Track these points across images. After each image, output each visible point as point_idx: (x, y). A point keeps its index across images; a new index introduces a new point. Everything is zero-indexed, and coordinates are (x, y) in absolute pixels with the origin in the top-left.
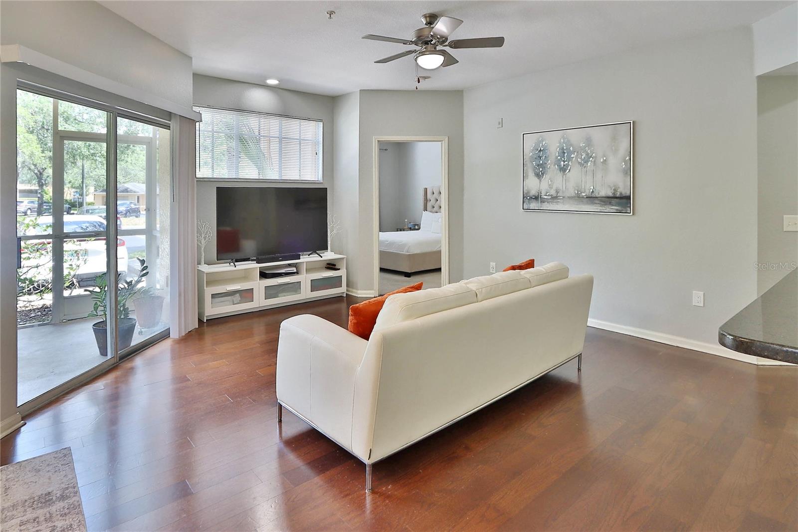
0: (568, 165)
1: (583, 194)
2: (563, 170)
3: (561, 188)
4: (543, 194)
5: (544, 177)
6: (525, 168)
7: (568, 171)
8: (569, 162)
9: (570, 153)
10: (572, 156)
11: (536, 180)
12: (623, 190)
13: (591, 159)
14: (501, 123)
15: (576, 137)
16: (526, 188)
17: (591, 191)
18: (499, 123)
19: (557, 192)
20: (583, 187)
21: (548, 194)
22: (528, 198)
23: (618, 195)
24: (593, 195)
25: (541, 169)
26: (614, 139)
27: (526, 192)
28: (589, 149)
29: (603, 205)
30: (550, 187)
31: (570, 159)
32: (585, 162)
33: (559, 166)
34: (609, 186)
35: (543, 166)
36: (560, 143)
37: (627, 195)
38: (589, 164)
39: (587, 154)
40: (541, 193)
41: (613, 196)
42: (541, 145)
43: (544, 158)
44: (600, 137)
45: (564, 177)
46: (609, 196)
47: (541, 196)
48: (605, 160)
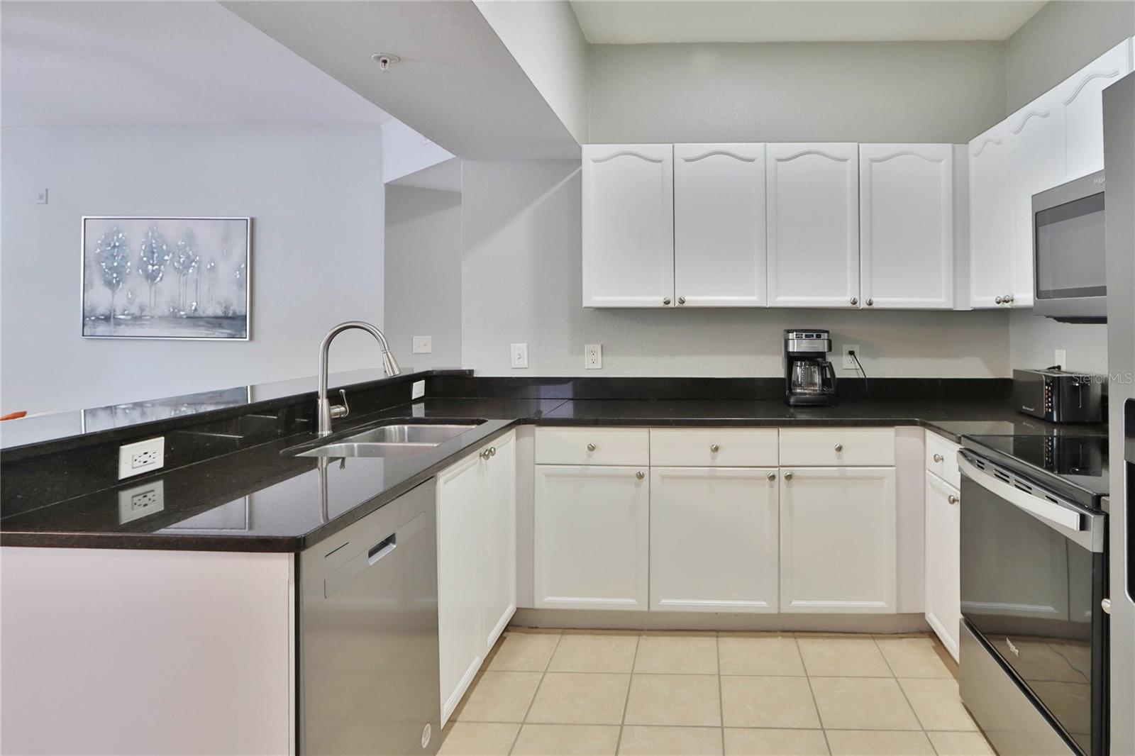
0: (159, 270)
1: (182, 313)
2: (151, 277)
3: (148, 304)
4: (118, 312)
5: (120, 286)
6: (87, 272)
7: (159, 279)
8: (160, 267)
9: (162, 253)
10: (166, 258)
11: (108, 292)
12: (236, 308)
13: (194, 264)
14: (45, 197)
15: (172, 231)
16: (88, 304)
17: (193, 308)
18: (41, 197)
19: (142, 309)
20: (182, 303)
21: (126, 312)
22: (93, 318)
23: (231, 314)
24: (197, 314)
25: (115, 275)
26: (226, 238)
27: (88, 308)
28: (190, 250)
29: (209, 327)
30: (131, 302)
31: (161, 262)
32: (185, 268)
33: (145, 271)
34: (219, 303)
35: (119, 270)
36: (147, 238)
37: (243, 314)
38: (190, 271)
39: (188, 257)
40: (115, 311)
41: (223, 315)
42: (115, 238)
43: (120, 258)
44: (206, 234)
45: (153, 288)
46: (218, 315)
47: (115, 315)
48: (214, 267)
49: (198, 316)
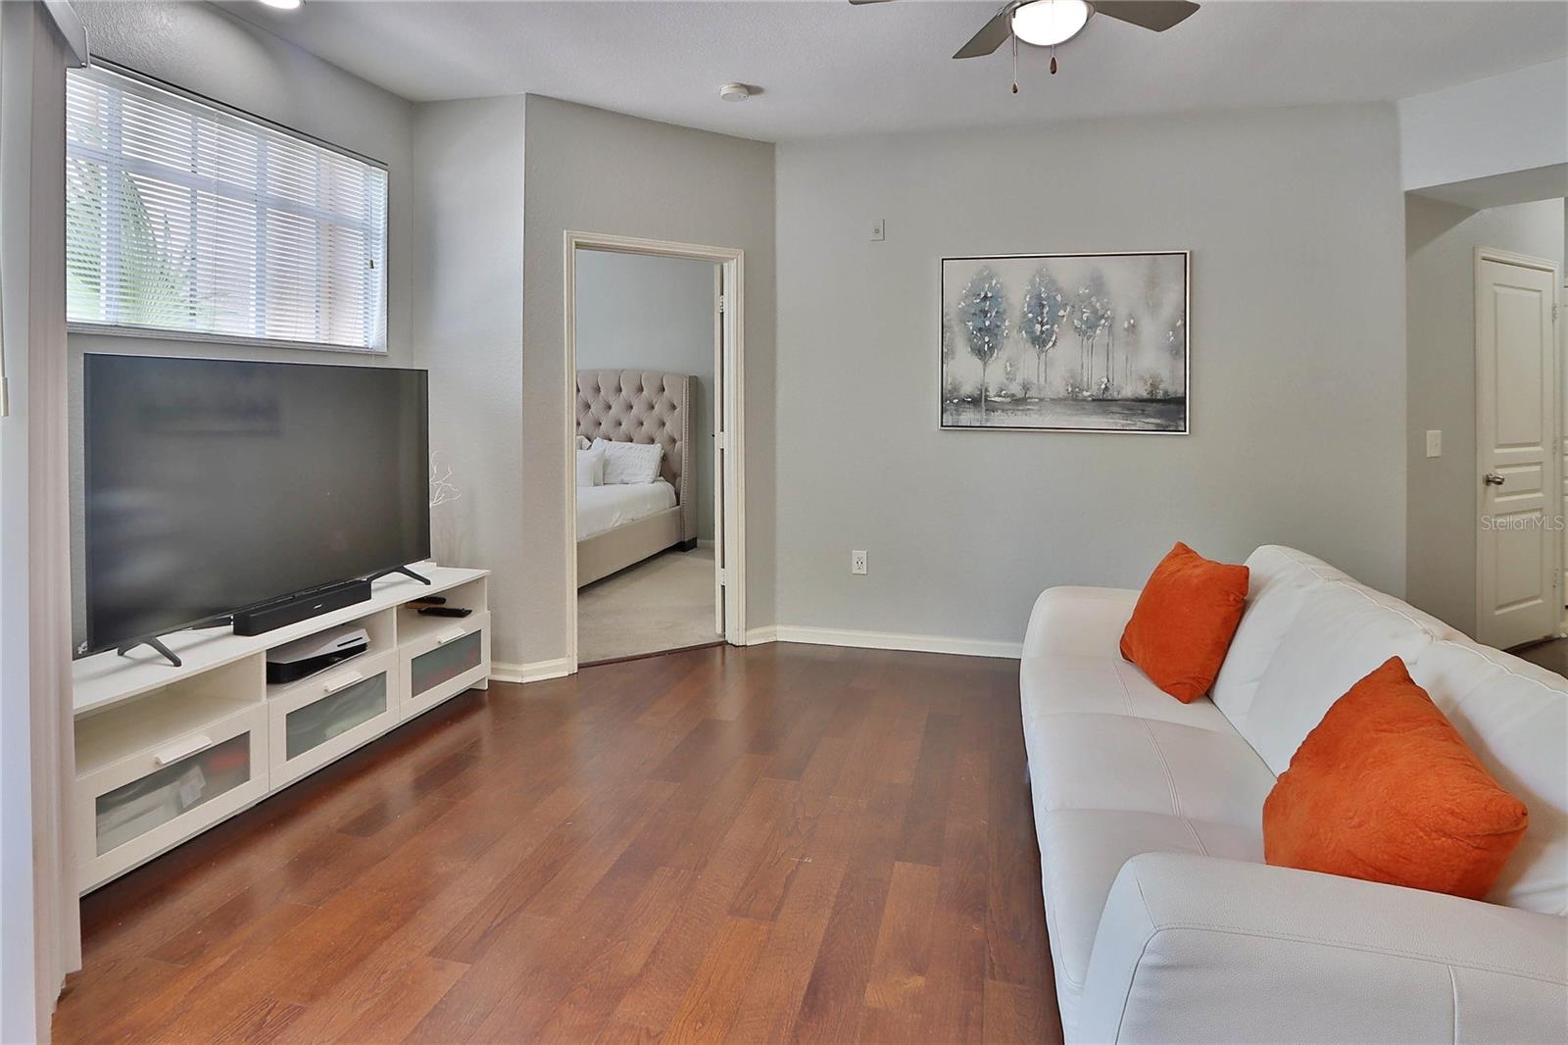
0: (1051, 332)
1: (1086, 394)
2: (1040, 341)
3: (1035, 381)
4: (991, 393)
5: (995, 355)
6: (947, 335)
7: (1051, 344)
8: (1052, 326)
9: (1055, 307)
10: (1061, 313)
11: (977, 362)
12: (1169, 386)
13: (1103, 321)
14: (881, 232)
15: (1068, 274)
16: (948, 380)
17: (1103, 386)
18: (877, 231)
19: (1026, 388)
20: (1085, 379)
21: (1003, 393)
22: (955, 401)
23: (1160, 395)
24: (1108, 395)
25: (987, 340)
26: (1152, 282)
27: (949, 387)
28: (1098, 301)
30: (1010, 377)
31: (1055, 319)
32: (1090, 328)
33: (1030, 332)
34: (1142, 378)
35: (991, 331)
36: (1033, 286)
37: (1178, 395)
38: (1098, 332)
39: (1095, 312)
40: (986, 390)
41: (1149, 396)
42: (987, 286)
43: (994, 314)
44: (1121, 278)
45: (1043, 355)
46: (1140, 397)
47: (986, 396)
48: (1133, 326)
49: (1110, 398)
